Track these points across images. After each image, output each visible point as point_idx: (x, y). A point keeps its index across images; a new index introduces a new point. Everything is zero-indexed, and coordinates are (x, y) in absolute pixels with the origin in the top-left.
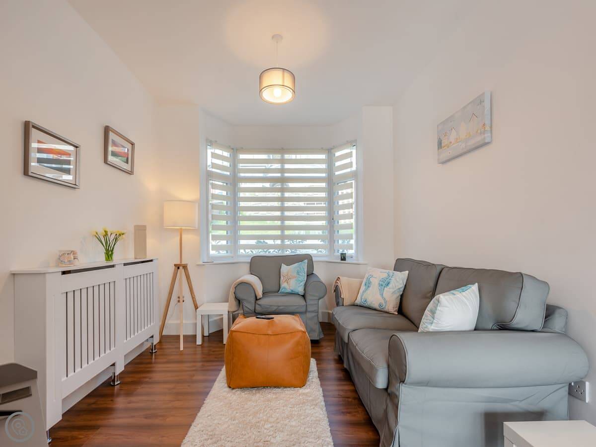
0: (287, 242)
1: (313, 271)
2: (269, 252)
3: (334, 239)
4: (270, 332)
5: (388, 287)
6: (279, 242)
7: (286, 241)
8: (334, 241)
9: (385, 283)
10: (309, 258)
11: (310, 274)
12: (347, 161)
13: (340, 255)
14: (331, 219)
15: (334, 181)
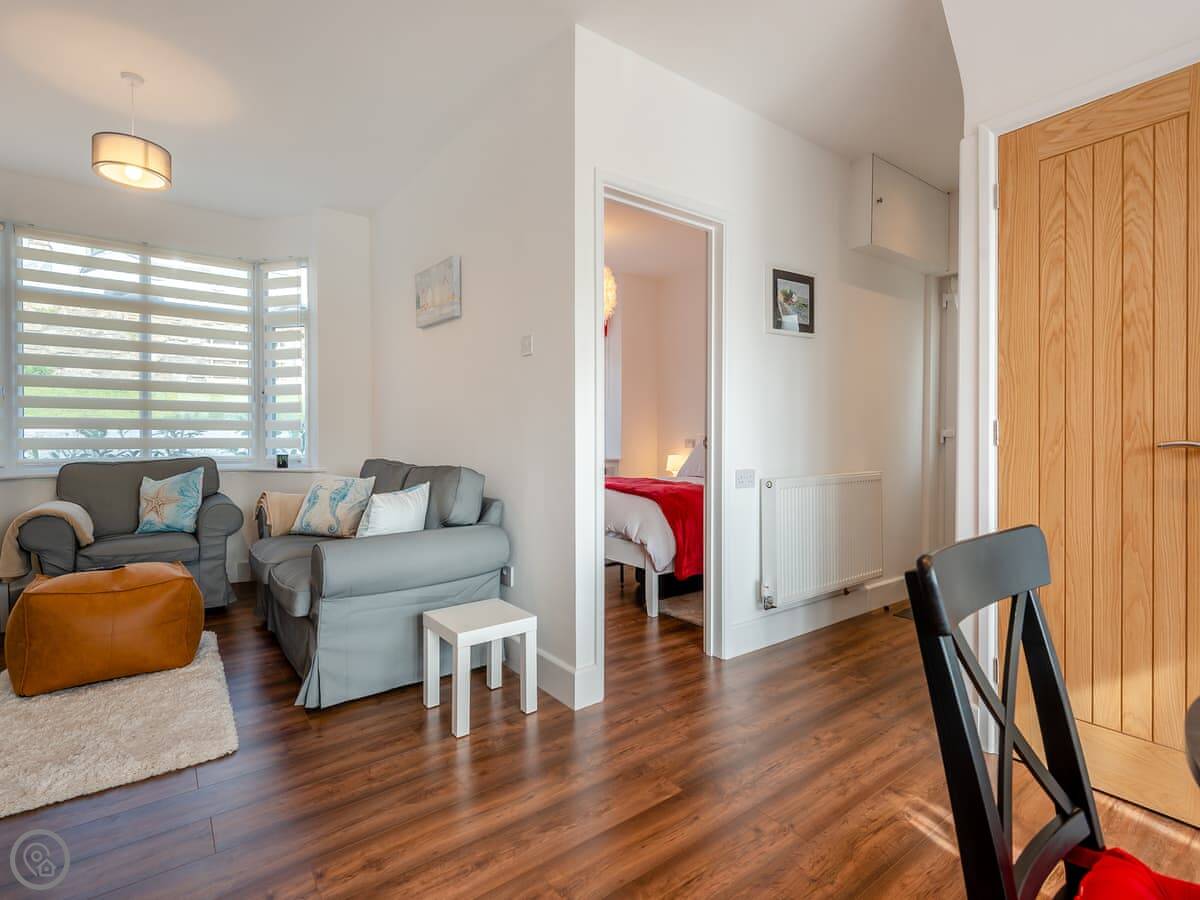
0: (156, 434)
1: (218, 487)
2: (111, 456)
3: (267, 428)
4: (116, 588)
5: (344, 501)
6: (135, 434)
7: (154, 432)
8: (266, 433)
9: (340, 496)
10: (209, 465)
11: (210, 493)
12: (291, 291)
13: (276, 458)
14: (260, 393)
15: (266, 323)
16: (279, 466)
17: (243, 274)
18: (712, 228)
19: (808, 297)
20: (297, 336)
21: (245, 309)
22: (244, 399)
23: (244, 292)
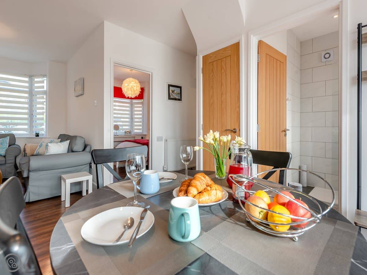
1: (15, 142)
8: (33, 126)
10: (12, 136)
11: (12, 144)
12: (41, 85)
13: (35, 134)
14: (31, 115)
15: (34, 93)
16: (36, 136)
17: (27, 79)
18: (151, 73)
19: (179, 91)
20: (43, 98)
21: (27, 89)
22: (26, 116)
23: (27, 85)
